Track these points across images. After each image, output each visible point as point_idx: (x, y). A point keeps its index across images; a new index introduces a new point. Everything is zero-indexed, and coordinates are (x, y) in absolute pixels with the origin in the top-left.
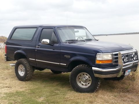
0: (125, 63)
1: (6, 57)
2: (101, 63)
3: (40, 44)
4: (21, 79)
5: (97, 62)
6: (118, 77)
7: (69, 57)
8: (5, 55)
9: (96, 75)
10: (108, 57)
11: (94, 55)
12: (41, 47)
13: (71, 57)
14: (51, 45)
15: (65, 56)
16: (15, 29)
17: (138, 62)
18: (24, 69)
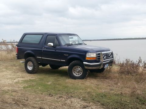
0: (104, 59)
1: (17, 56)
2: (89, 59)
3: (45, 46)
4: (29, 72)
5: (87, 59)
6: (100, 68)
7: (67, 55)
8: (16, 55)
9: (86, 67)
10: (94, 55)
11: (85, 54)
12: (46, 49)
13: (69, 56)
14: (54, 47)
15: (65, 55)
16: (25, 35)
17: (113, 60)
18: (32, 65)
